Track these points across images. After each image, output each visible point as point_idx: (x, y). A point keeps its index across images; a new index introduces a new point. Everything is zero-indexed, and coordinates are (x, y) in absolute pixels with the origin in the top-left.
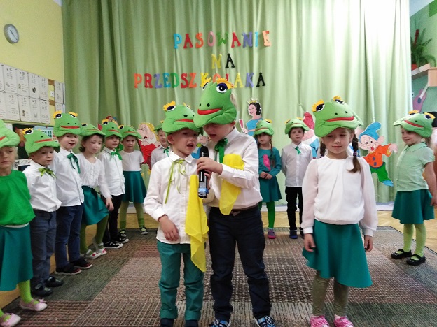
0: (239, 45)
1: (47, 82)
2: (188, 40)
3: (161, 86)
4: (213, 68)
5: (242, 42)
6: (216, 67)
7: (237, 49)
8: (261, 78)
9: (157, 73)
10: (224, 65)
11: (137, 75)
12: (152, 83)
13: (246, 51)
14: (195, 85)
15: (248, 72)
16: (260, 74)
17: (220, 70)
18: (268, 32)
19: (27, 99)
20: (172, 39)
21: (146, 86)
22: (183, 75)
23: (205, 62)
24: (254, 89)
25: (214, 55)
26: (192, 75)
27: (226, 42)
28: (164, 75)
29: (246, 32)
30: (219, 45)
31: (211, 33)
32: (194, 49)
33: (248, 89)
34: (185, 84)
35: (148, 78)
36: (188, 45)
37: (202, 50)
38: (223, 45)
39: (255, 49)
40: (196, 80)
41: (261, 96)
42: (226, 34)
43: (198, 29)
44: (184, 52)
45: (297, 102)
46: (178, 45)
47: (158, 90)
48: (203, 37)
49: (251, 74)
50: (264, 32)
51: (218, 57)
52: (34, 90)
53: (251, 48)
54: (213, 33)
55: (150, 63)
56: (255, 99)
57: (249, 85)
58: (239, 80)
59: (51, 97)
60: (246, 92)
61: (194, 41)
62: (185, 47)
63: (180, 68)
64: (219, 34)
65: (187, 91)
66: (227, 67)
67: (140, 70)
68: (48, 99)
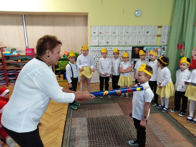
1: (157, 27)
19: (143, 37)
52: (148, 32)
59: (159, 33)
68: (156, 35)
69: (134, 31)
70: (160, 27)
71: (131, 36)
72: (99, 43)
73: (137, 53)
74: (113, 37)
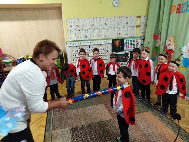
1: (136, 17)
3: (184, 12)
9: (184, 2)
11: (173, 6)
12: (181, 10)
19: (122, 28)
21: (177, 13)
47: (182, 14)
52: (127, 23)
59: (138, 24)
68: (136, 25)
69: (113, 23)
70: (139, 17)
71: (111, 28)
72: (77, 37)
73: (117, 46)
74: (91, 30)
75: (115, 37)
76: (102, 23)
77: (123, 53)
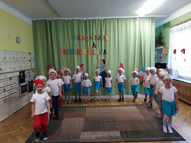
0: (97, 39)
1: (28, 54)
2: (79, 37)
3: (69, 54)
4: (88, 47)
5: (98, 38)
6: (89, 47)
7: (97, 41)
8: (105, 51)
9: (68, 49)
10: (92, 47)
11: (61, 50)
12: (66, 52)
13: (100, 42)
14: (82, 54)
15: (101, 49)
16: (105, 50)
17: (91, 48)
18: (107, 35)
19: (23, 62)
20: (73, 37)
21: (64, 54)
22: (77, 50)
23: (85, 45)
24: (103, 55)
25: (88, 43)
26: (81, 50)
27: (93, 38)
28: (70, 50)
29: (100, 35)
30: (90, 39)
31: (87, 35)
32: (81, 41)
33: (101, 55)
34: (78, 53)
35: (65, 51)
36: (79, 39)
37: (84, 41)
38: (92, 40)
39: (103, 41)
40: (82, 52)
41: (105, 57)
42: (93, 36)
43: (82, 34)
44: (77, 42)
45: (117, 59)
46: (75, 39)
47: (68, 55)
48: (84, 36)
49: (102, 50)
50: (106, 35)
51: (90, 44)
53: (101, 41)
54: (88, 35)
55: (65, 45)
56: (103, 58)
57: (101, 53)
58: (98, 52)
59: (29, 59)
60: (100, 56)
61: (81, 38)
62: (78, 40)
63: (76, 47)
64: (90, 36)
65: (79, 55)
66: (93, 47)
67: (62, 48)
69: (18, 57)
70: (30, 53)
71: (16, 61)
73: (22, 78)
74: (4, 62)
75: (20, 70)
76: (11, 56)
77: (25, 84)
